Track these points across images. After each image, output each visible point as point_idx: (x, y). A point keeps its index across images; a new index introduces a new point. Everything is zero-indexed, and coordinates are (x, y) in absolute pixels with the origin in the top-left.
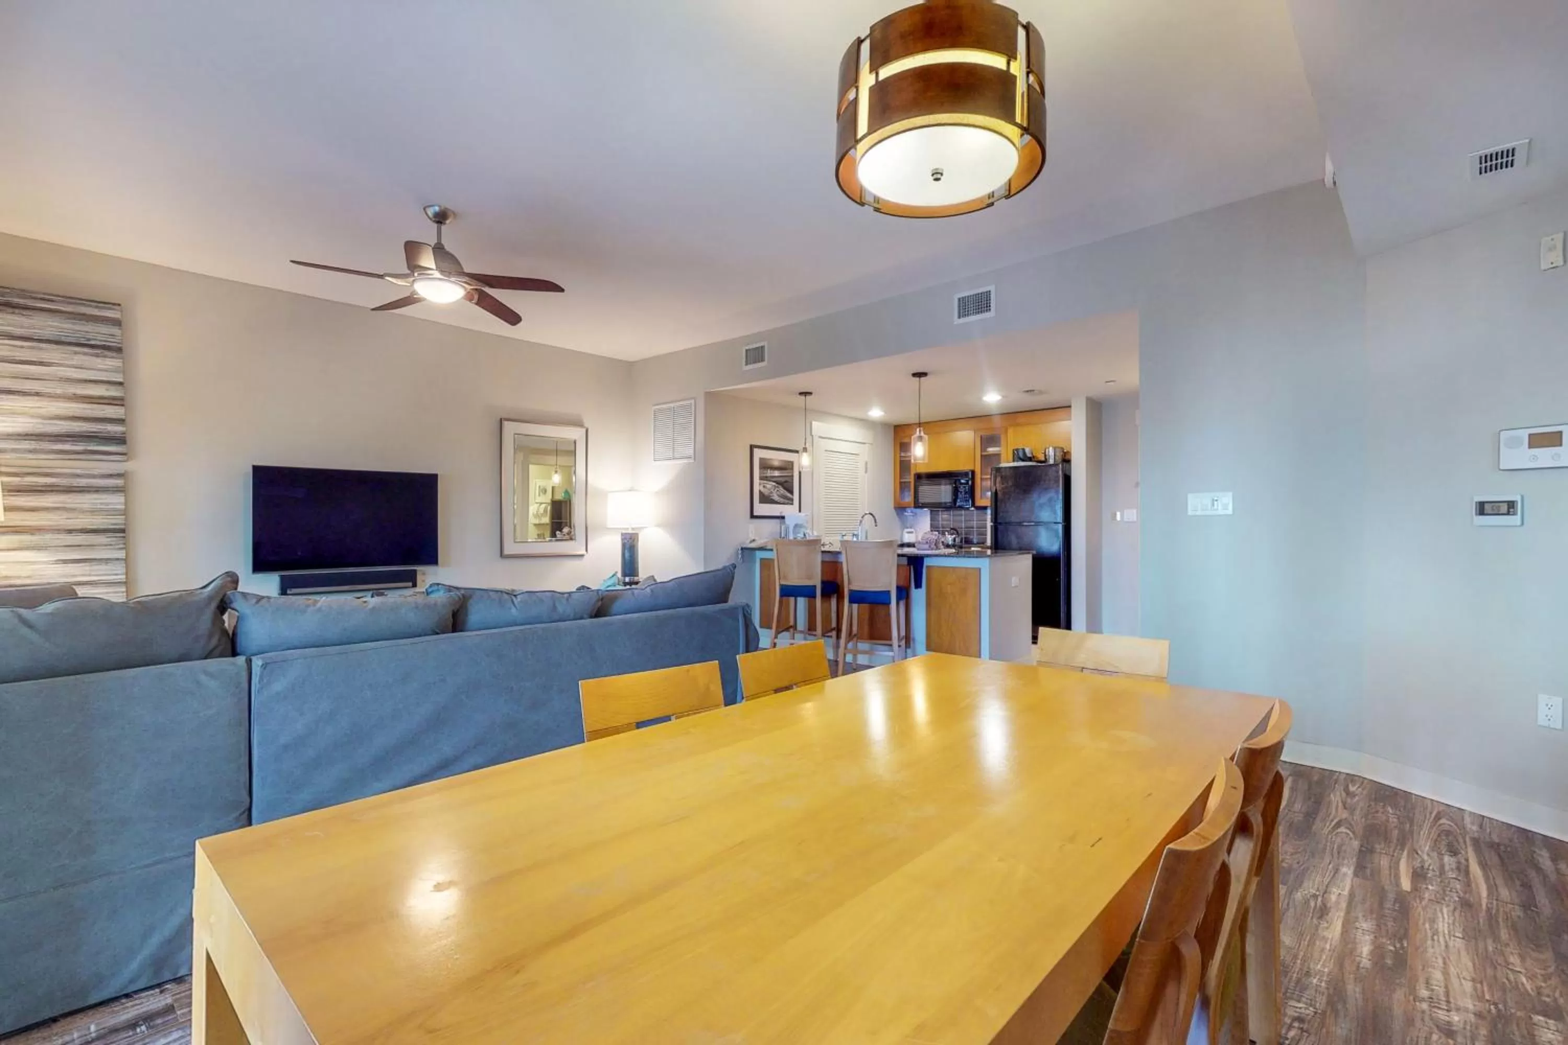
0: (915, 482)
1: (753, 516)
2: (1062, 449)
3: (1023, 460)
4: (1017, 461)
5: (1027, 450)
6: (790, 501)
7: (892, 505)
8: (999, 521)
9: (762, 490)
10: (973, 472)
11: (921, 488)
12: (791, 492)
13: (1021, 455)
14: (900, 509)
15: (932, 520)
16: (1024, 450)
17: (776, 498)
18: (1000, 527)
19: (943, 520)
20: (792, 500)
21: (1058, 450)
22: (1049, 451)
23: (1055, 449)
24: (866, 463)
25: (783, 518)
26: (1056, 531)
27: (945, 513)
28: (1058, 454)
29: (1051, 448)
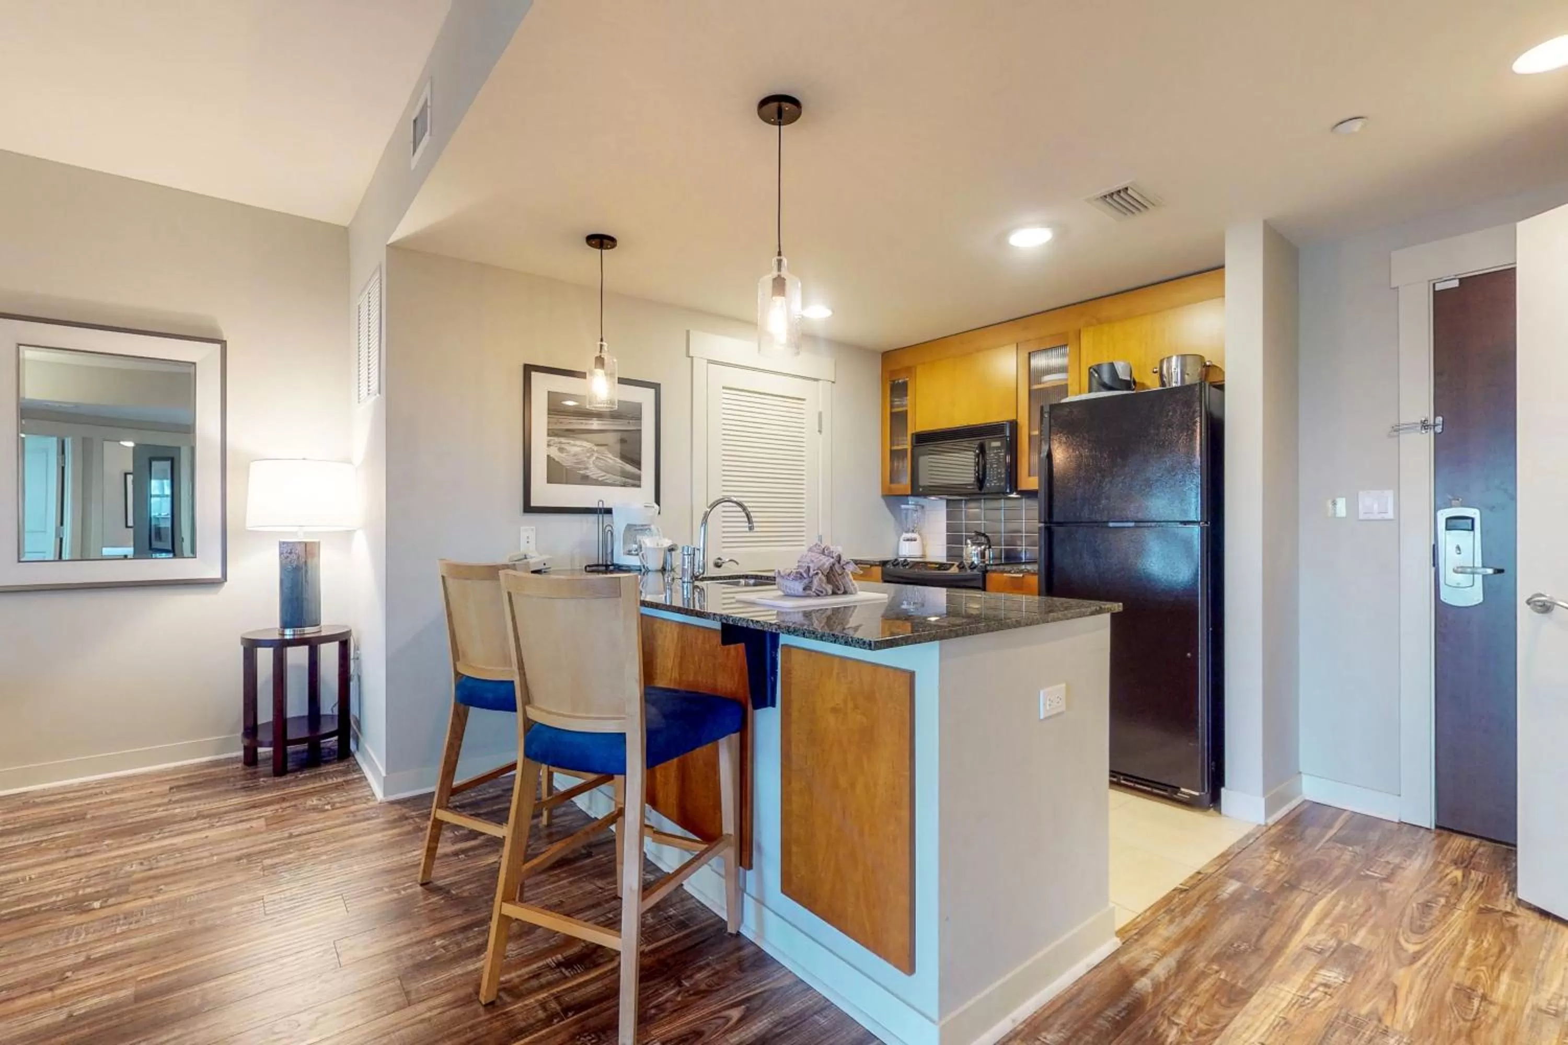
0: (913, 447)
1: (528, 508)
2: (1202, 357)
3: (1110, 388)
4: (1099, 390)
5: (1120, 367)
6: (634, 481)
7: (877, 491)
8: (1056, 518)
9: (554, 453)
10: (1014, 425)
11: (924, 461)
12: (637, 463)
13: (1106, 378)
14: (893, 498)
15: (949, 516)
16: (1112, 365)
17: (593, 472)
18: (1059, 531)
19: (967, 518)
20: (639, 478)
21: (1189, 360)
22: (1169, 368)
23: (1183, 357)
24: (820, 414)
25: (609, 511)
26: (1187, 543)
27: (972, 505)
28: (1189, 370)
29: (1174, 359)
